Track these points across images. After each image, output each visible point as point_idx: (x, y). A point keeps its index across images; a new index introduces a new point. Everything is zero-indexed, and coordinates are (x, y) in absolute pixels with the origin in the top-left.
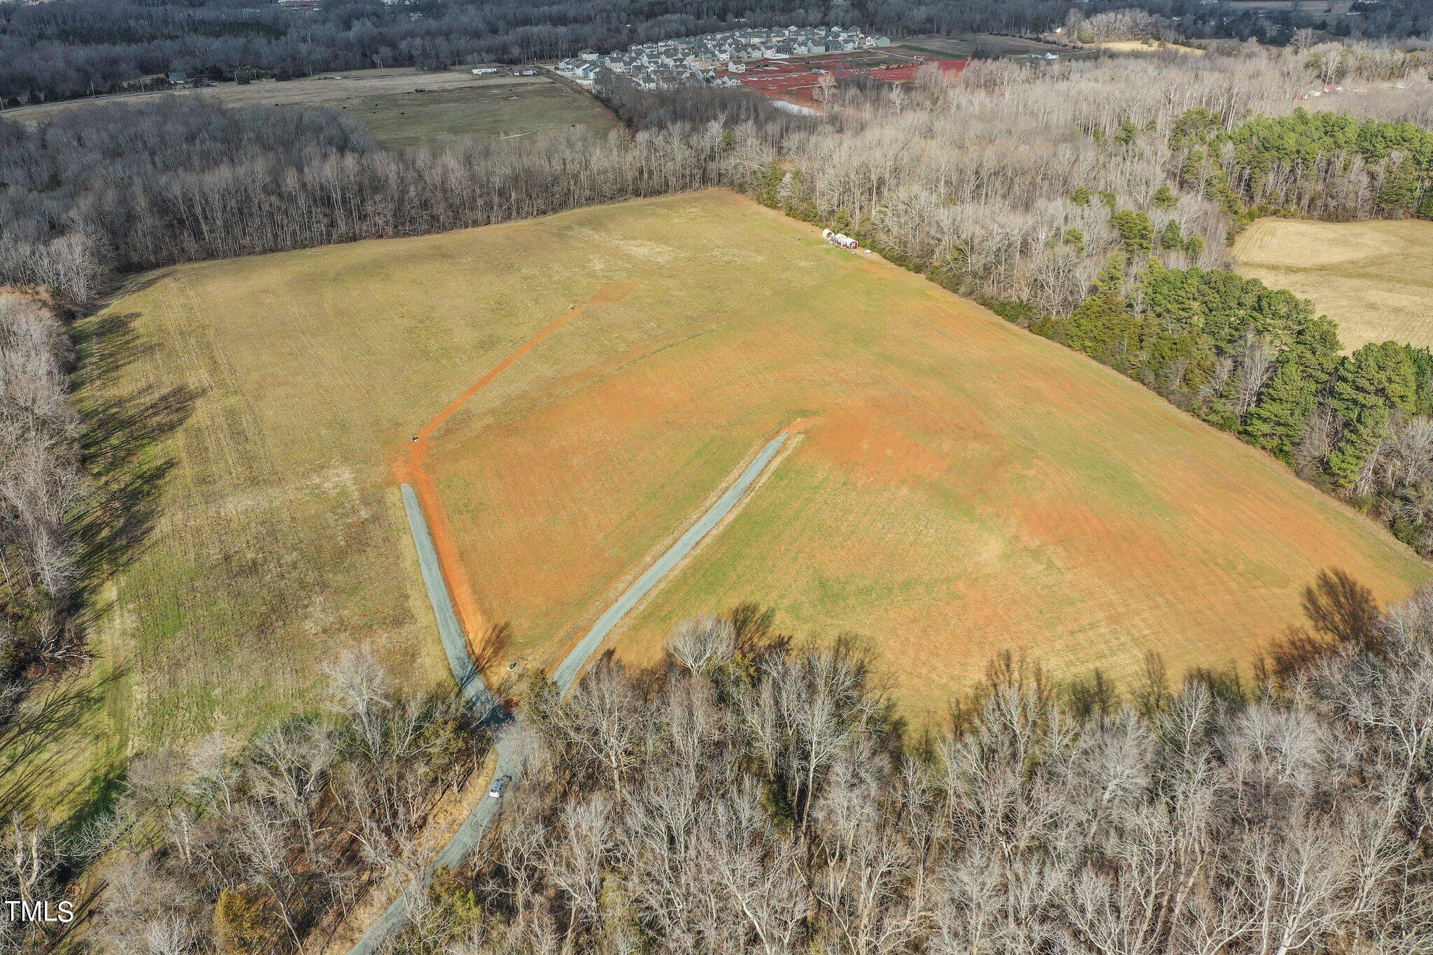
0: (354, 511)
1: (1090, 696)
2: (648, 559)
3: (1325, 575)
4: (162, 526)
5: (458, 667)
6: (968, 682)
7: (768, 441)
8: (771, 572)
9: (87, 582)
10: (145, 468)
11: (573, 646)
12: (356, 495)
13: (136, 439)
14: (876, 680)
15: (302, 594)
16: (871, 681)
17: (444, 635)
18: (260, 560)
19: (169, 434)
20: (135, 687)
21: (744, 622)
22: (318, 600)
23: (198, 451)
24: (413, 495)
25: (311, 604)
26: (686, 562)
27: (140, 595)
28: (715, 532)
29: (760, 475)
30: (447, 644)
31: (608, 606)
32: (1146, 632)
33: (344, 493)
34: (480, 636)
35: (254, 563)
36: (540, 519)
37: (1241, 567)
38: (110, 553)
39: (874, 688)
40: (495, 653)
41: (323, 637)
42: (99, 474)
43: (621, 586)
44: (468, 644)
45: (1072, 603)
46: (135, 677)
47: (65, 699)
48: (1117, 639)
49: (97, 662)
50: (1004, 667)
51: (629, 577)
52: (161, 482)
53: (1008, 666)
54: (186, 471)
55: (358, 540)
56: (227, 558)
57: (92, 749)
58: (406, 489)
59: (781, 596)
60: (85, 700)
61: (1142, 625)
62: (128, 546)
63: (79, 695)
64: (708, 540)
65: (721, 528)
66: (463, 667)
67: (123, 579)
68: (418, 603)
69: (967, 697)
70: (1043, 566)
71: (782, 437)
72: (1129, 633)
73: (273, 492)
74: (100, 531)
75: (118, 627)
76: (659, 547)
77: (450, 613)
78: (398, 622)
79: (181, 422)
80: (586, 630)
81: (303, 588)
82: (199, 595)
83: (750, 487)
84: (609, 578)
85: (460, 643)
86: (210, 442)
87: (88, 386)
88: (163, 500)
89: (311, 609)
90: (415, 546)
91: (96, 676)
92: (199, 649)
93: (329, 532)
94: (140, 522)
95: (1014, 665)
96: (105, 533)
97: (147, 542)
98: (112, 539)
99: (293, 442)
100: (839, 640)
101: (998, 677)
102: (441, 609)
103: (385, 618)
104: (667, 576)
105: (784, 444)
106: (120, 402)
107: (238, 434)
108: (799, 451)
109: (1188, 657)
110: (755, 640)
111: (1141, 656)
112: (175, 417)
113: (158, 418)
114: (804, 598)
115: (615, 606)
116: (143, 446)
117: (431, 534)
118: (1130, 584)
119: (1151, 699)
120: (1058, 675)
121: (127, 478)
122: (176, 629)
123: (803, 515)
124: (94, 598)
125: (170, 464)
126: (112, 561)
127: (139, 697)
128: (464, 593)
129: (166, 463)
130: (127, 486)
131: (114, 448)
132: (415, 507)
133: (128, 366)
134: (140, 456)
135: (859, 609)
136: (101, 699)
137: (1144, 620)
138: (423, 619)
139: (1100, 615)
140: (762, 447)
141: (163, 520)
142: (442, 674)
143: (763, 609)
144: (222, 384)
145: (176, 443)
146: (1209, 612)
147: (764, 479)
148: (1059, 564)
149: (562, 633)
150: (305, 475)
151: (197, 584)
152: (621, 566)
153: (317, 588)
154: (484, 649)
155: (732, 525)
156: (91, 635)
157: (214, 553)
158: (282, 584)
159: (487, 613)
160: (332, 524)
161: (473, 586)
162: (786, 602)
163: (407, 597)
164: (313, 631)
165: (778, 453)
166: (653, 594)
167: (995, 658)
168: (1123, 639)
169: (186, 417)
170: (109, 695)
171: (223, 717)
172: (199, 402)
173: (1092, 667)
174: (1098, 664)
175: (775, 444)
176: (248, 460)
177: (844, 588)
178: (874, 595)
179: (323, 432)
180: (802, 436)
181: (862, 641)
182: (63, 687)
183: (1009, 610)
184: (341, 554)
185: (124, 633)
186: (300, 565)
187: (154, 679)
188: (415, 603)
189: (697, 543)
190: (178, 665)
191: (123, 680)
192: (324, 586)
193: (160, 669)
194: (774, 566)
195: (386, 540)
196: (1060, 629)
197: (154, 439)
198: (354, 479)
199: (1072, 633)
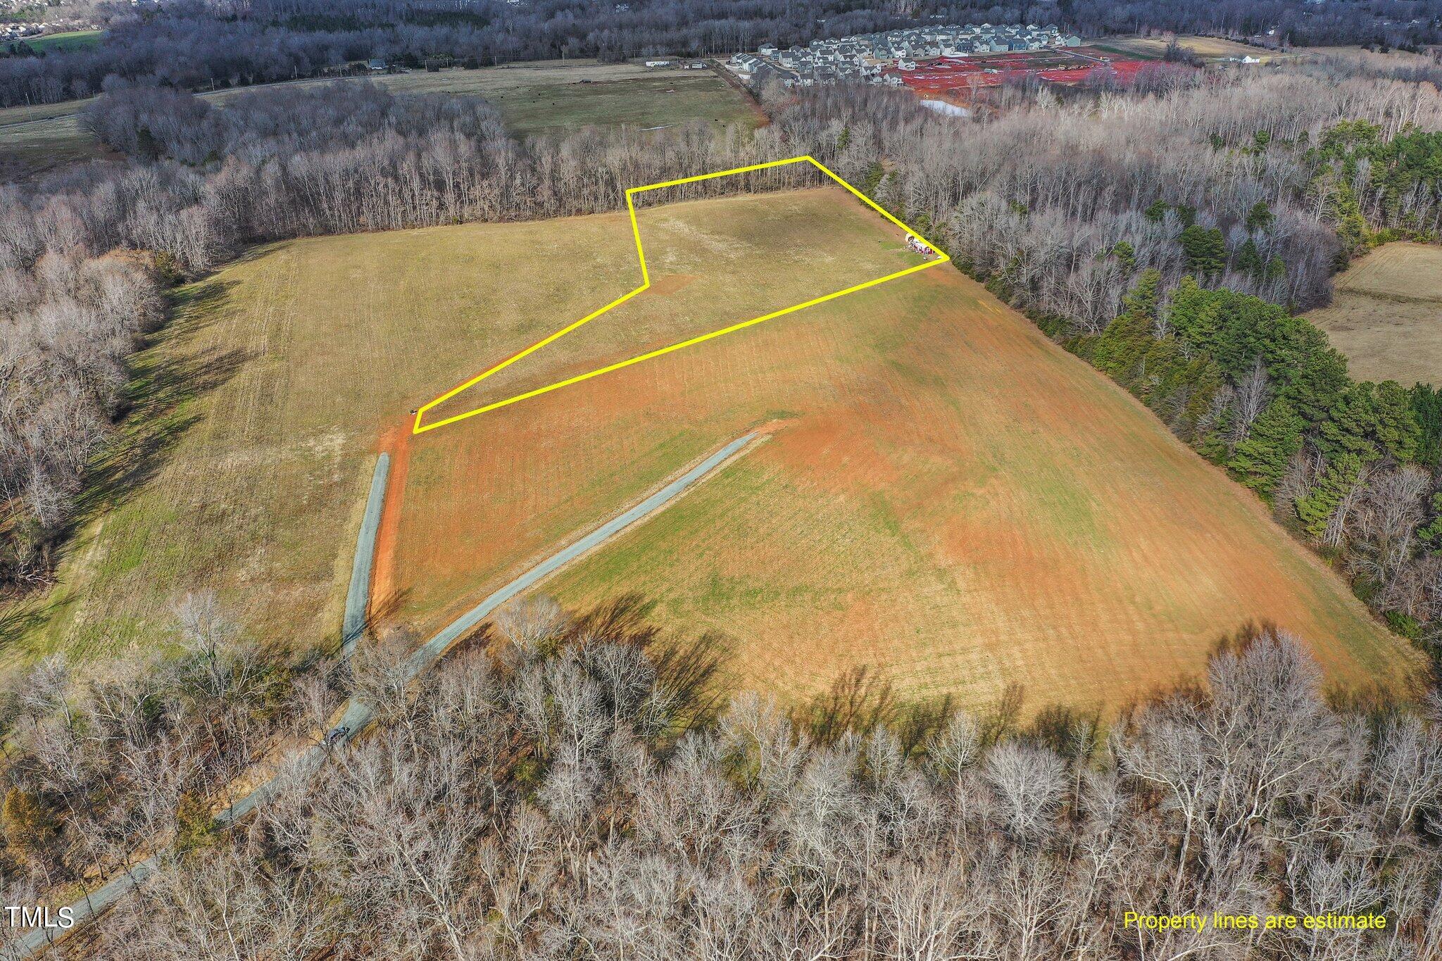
0: (330, 473)
1: (930, 721)
2: (563, 542)
3: (1250, 626)
4: (167, 473)
5: (349, 625)
6: (812, 692)
7: (734, 439)
8: (671, 566)
9: (84, 517)
10: (175, 420)
11: (459, 617)
12: (338, 459)
13: (179, 394)
14: (721, 680)
15: (250, 544)
16: (717, 679)
17: (351, 594)
18: (229, 512)
19: (209, 392)
20: (78, 612)
21: (623, 611)
22: (260, 551)
23: (226, 411)
24: (387, 464)
25: (253, 554)
26: (598, 548)
27: (120, 533)
28: (639, 522)
29: (709, 472)
30: (350, 602)
31: (507, 582)
32: (1020, 663)
33: (329, 458)
34: (382, 598)
35: (224, 513)
36: (485, 497)
37: (1158, 608)
38: (114, 493)
39: (716, 687)
40: (388, 614)
41: (249, 585)
42: (136, 423)
43: (527, 565)
44: (369, 604)
45: (954, 626)
46: (82, 604)
47: (19, 616)
48: (985, 666)
49: (58, 587)
50: (853, 681)
51: (538, 558)
52: (182, 434)
53: (858, 681)
54: (208, 426)
55: (319, 501)
56: (203, 507)
57: (22, 661)
58: (384, 458)
59: (670, 590)
60: (36, 619)
61: (1018, 655)
62: (131, 489)
63: (31, 614)
64: (629, 529)
65: (647, 518)
66: (354, 625)
67: (112, 517)
68: (342, 563)
69: (803, 706)
70: (943, 586)
71: (748, 437)
72: (1000, 662)
73: (271, 452)
74: (114, 474)
75: (88, 558)
76: (579, 532)
77: (365, 575)
78: (317, 579)
79: (224, 381)
80: (476, 603)
81: (252, 539)
82: (165, 537)
83: (693, 483)
84: (521, 555)
85: (362, 602)
86: (239, 403)
87: (163, 345)
88: (178, 449)
89: (250, 559)
90: (364, 510)
91: (52, 599)
92: (144, 583)
93: (298, 491)
94: (151, 468)
95: (865, 681)
96: (118, 475)
97: (147, 487)
98: (121, 481)
99: (308, 407)
100: (704, 638)
101: (843, 691)
102: (360, 570)
103: (308, 573)
104: (573, 559)
105: (748, 443)
106: (182, 360)
107: (266, 396)
108: (759, 450)
109: (1052, 694)
110: (625, 629)
111: (1002, 686)
112: (220, 377)
113: (206, 377)
114: (690, 593)
115: (513, 584)
116: (183, 401)
117: (385, 501)
118: (1026, 613)
119: (993, 731)
120: (905, 696)
121: (157, 429)
122: (133, 565)
123: (730, 514)
124: (84, 531)
125: (198, 419)
126: (112, 501)
127: (77, 621)
128: (386, 558)
129: (194, 418)
130: (154, 435)
131: (159, 400)
132: (383, 475)
133: (206, 329)
134: (177, 410)
135: (737, 610)
136: (48, 619)
137: (1023, 651)
138: (340, 577)
139: (979, 640)
140: (725, 445)
141: (169, 469)
142: (334, 629)
143: (646, 600)
144: (275, 350)
145: (210, 402)
146: (1100, 651)
147: (712, 475)
148: (961, 584)
149: (453, 603)
150: (304, 438)
151: (168, 527)
152: (536, 545)
153: (264, 541)
154: (379, 611)
155: (657, 518)
156: (63, 565)
157: (195, 501)
158: (238, 534)
159: (397, 577)
160: (305, 483)
161: (396, 553)
162: (672, 596)
163: (335, 556)
164: (243, 579)
165: (738, 451)
166: (552, 576)
167: (849, 671)
168: (990, 668)
169: (230, 378)
170: (55, 617)
171: (136, 647)
172: (247, 365)
173: (945, 691)
174: (953, 690)
175: (739, 442)
176: (263, 419)
177: (733, 588)
178: (759, 598)
179: (339, 399)
180: (770, 436)
181: (725, 641)
182: (22, 605)
183: (887, 626)
184: (300, 511)
185: (90, 564)
186: (261, 519)
187: (95, 608)
188: (340, 564)
189: (617, 531)
190: (120, 597)
191: (71, 605)
192: (270, 538)
193: (105, 598)
194: (678, 560)
195: (344, 503)
196: (929, 650)
197: (195, 395)
198: (344, 445)
199: (940, 656)
